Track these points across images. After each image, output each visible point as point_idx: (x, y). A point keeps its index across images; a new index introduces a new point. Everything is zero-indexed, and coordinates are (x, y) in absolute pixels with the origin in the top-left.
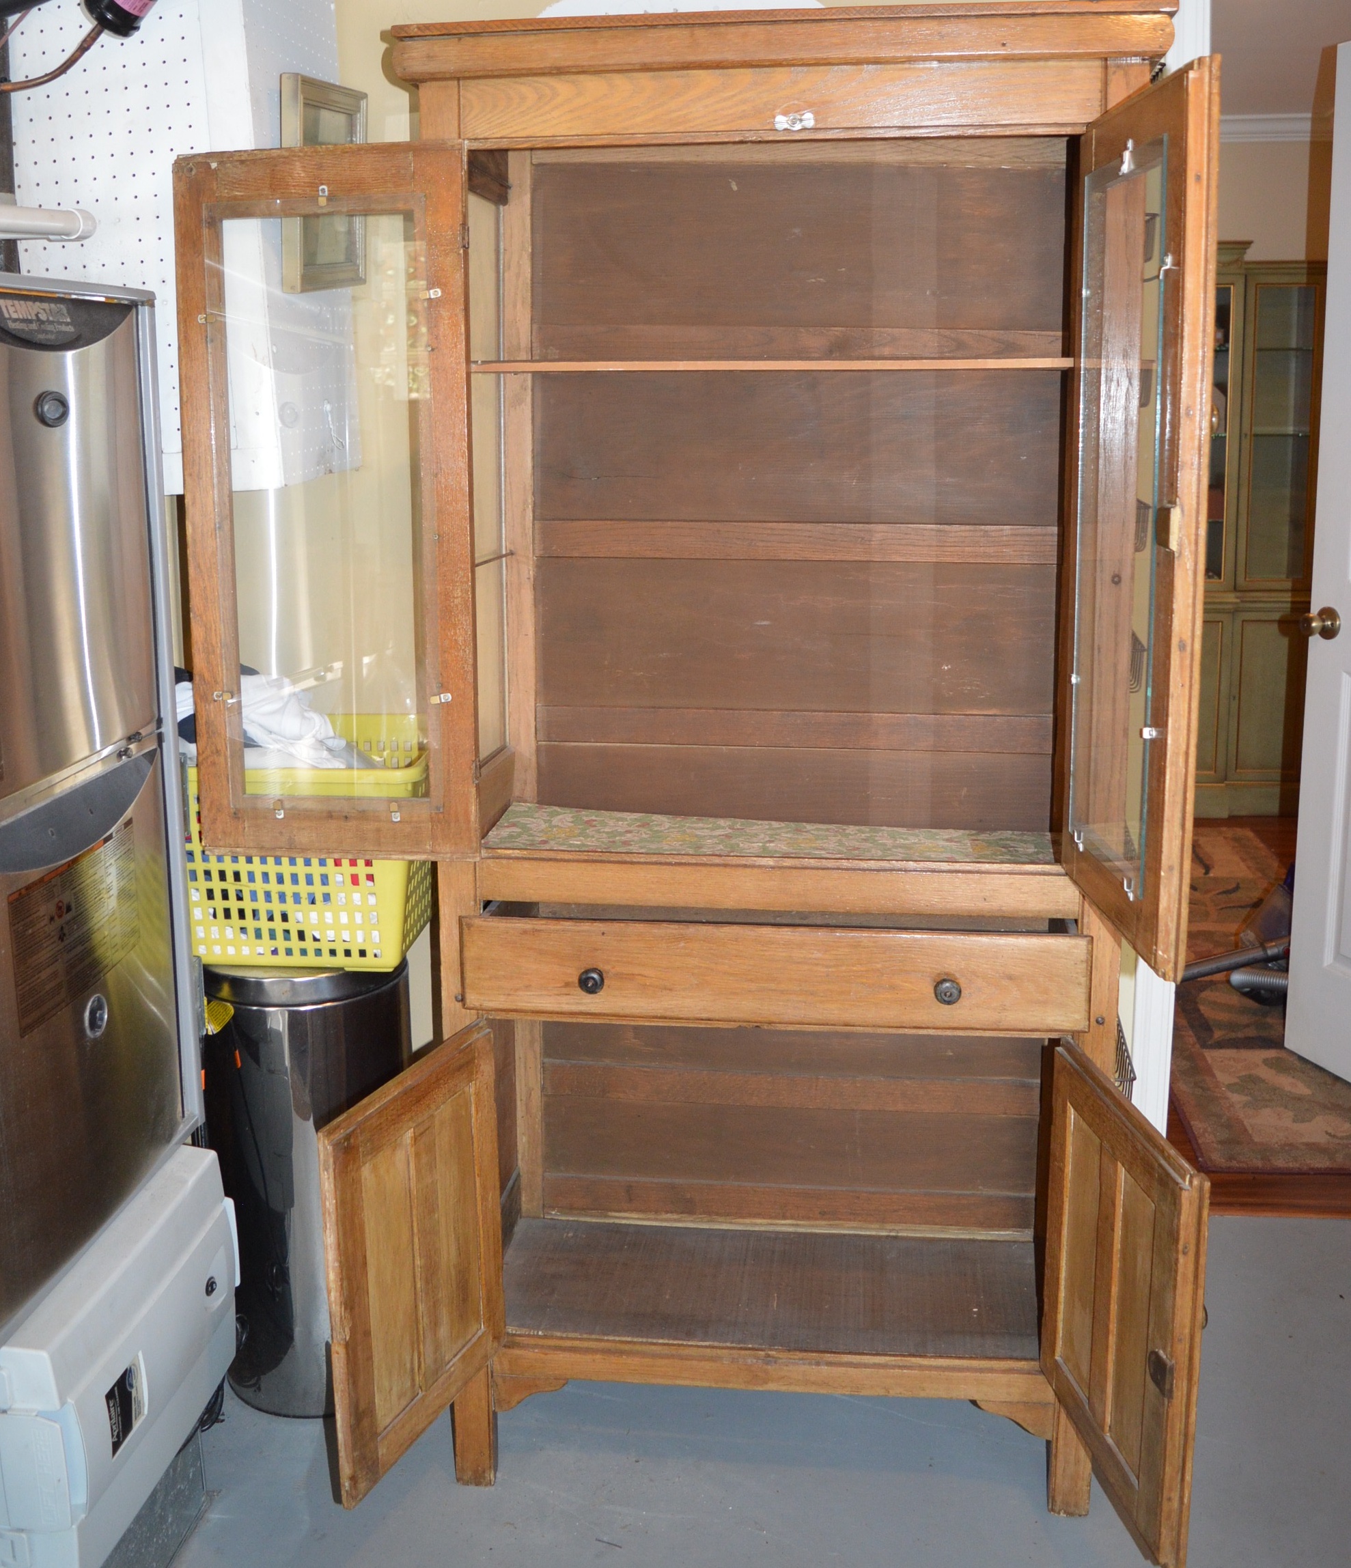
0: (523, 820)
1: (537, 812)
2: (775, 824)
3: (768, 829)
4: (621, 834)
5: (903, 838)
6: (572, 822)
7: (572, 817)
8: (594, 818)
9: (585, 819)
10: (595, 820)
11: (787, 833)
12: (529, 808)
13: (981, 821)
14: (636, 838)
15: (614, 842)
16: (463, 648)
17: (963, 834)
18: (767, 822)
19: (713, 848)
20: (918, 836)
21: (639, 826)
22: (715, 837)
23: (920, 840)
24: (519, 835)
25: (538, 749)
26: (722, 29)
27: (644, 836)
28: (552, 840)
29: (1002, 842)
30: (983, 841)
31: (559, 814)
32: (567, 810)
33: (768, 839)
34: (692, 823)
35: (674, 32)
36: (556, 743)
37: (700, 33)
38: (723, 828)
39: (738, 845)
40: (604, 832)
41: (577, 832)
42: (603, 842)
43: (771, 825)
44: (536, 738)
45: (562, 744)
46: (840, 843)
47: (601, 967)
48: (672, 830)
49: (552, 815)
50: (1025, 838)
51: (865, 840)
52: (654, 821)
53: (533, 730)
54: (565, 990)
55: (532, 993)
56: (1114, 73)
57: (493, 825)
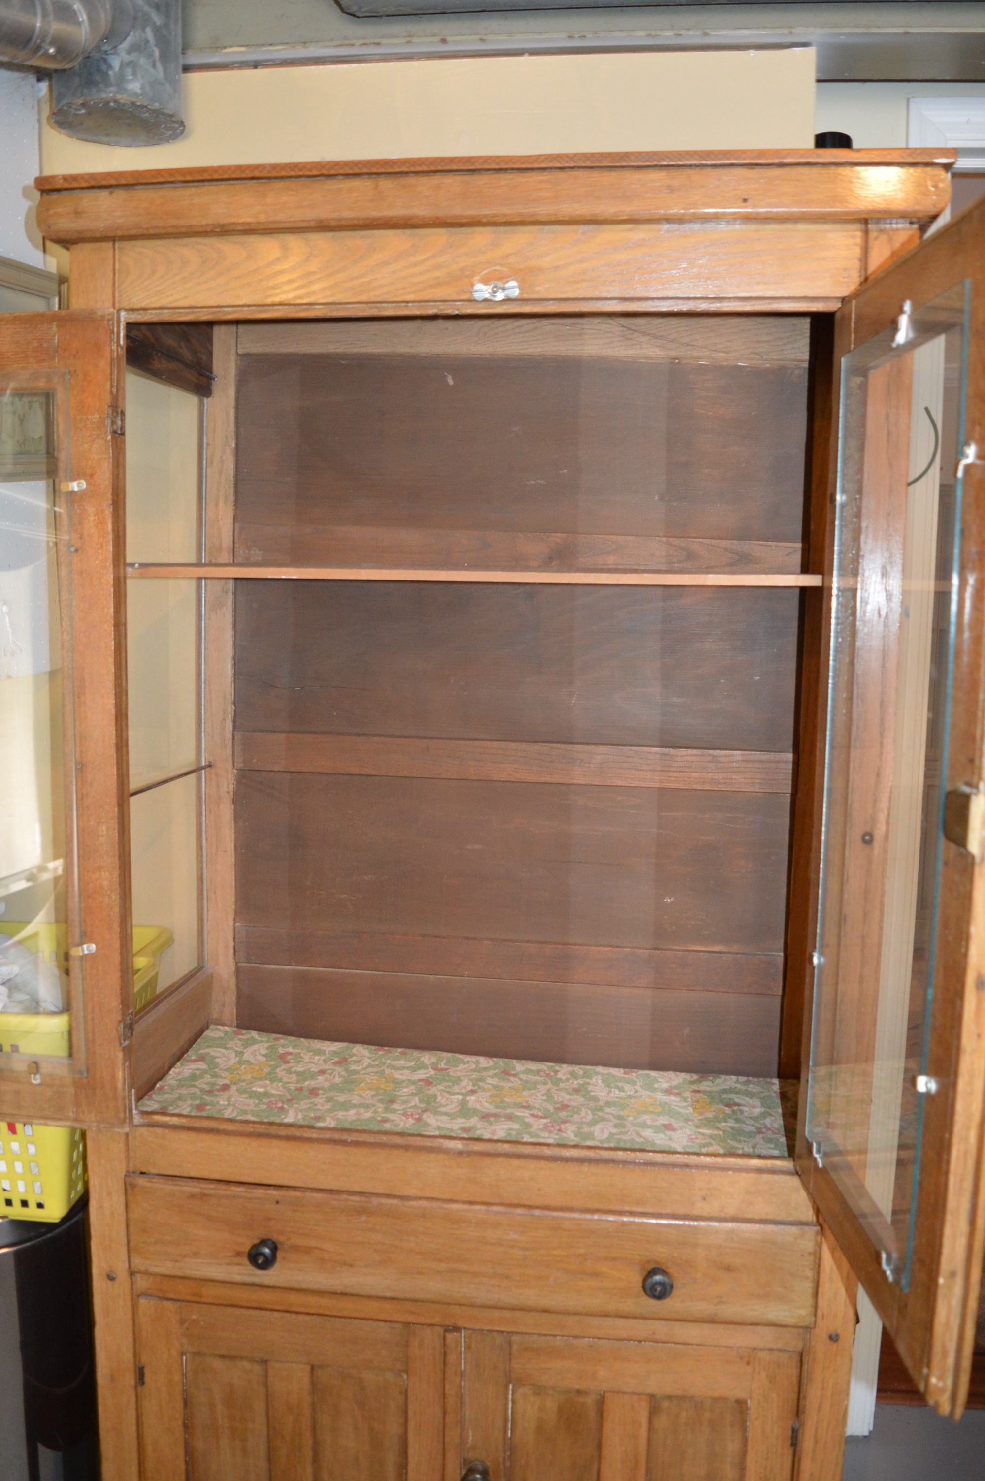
0: (212, 1052)
1: (232, 1039)
2: (484, 1061)
3: (474, 1070)
4: (313, 1076)
5: (617, 1087)
6: (264, 1056)
7: (267, 1049)
8: (290, 1050)
9: (281, 1051)
10: (291, 1053)
11: (492, 1077)
12: (226, 1033)
13: (703, 1062)
14: (327, 1084)
15: (301, 1089)
16: (109, 893)
17: (684, 1080)
18: (474, 1058)
19: (407, 1102)
20: (634, 1083)
21: (335, 1063)
22: (413, 1082)
23: (636, 1091)
24: (204, 1072)
25: (238, 971)
26: (412, 180)
27: (338, 1080)
28: (235, 1084)
29: (724, 1096)
30: (705, 1092)
31: (254, 1042)
32: (265, 1037)
33: (470, 1087)
34: (394, 1059)
35: (356, 183)
36: (257, 965)
37: (385, 184)
38: (425, 1067)
39: (435, 1096)
40: (295, 1072)
41: (266, 1070)
42: (289, 1090)
43: (477, 1062)
44: (235, 959)
45: (262, 966)
46: (549, 1095)
47: (275, 1237)
48: (370, 1070)
49: (247, 1044)
50: (751, 1087)
51: (577, 1091)
52: (354, 1055)
53: (232, 951)
54: (236, 1260)
55: (200, 1261)
56: (876, 238)
57: (180, 1057)
